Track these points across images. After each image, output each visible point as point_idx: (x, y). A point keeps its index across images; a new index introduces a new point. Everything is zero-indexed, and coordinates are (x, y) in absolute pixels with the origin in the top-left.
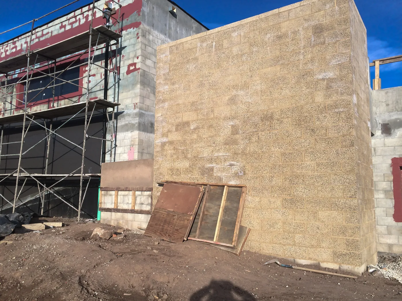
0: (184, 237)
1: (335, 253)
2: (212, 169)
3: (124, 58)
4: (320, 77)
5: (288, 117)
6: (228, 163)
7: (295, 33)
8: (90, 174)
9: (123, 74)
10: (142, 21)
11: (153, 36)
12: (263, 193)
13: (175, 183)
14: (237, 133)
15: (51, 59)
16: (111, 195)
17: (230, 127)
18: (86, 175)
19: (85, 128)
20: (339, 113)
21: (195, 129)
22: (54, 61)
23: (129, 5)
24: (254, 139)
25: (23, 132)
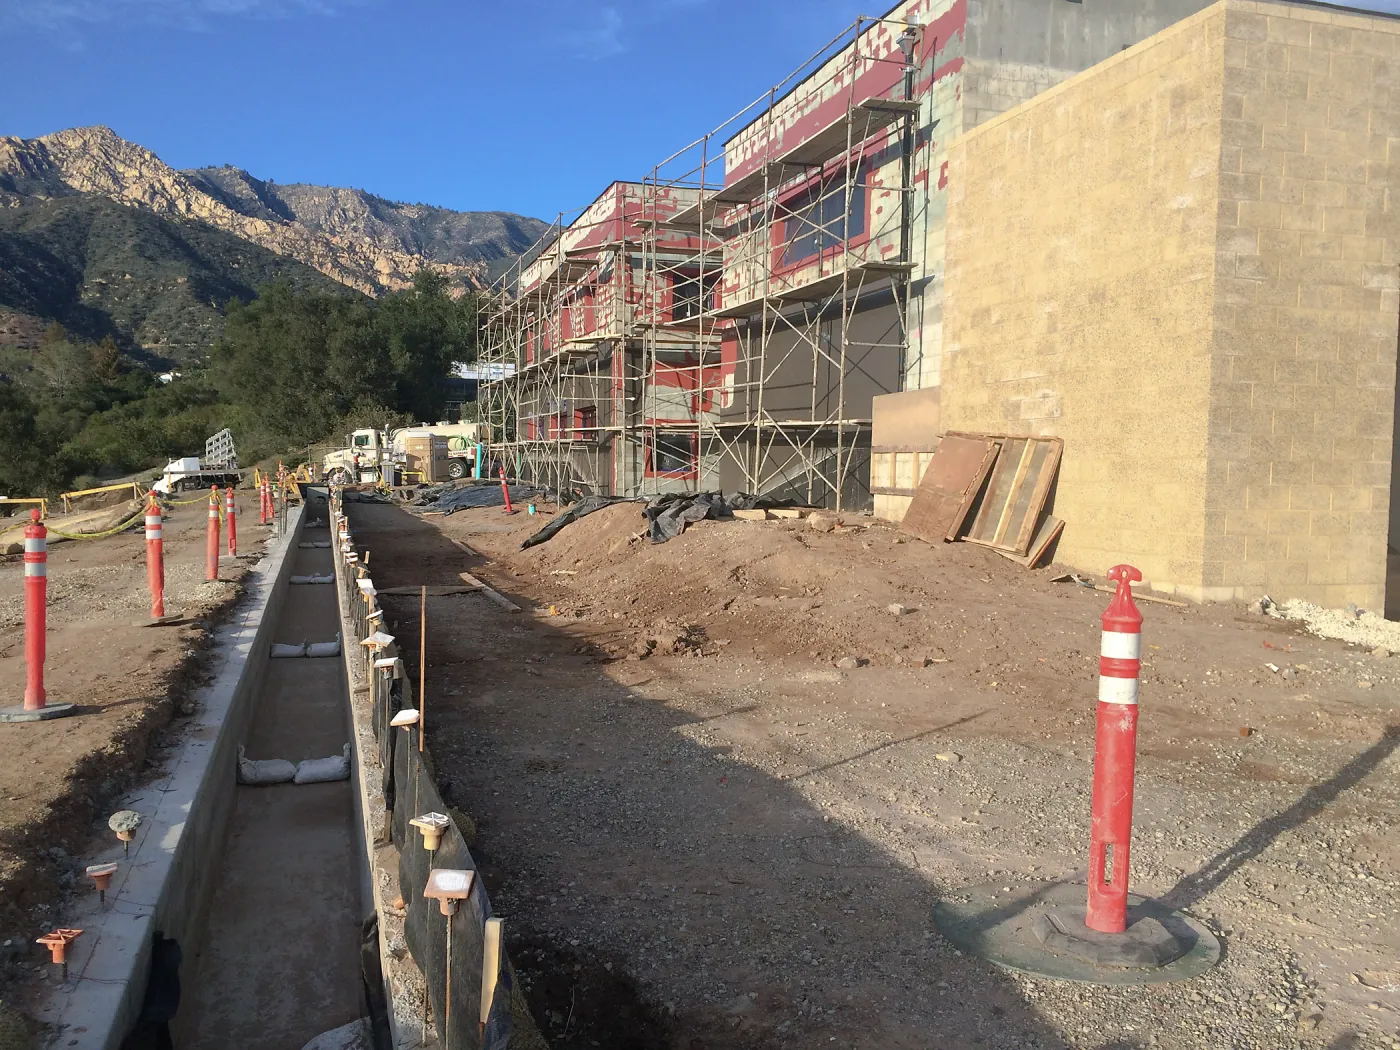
0: (946, 534)
1: (1171, 563)
2: (1017, 406)
3: (937, 148)
4: (1175, 205)
5: (1126, 294)
6: (1040, 393)
7: (1145, 106)
8: (855, 421)
9: (934, 186)
10: (966, 54)
11: (1000, 80)
12: (1084, 452)
13: (959, 434)
14: (1055, 330)
15: (814, 166)
16: (886, 462)
17: (1046, 316)
18: (852, 422)
19: (844, 327)
20: (1195, 283)
21: (998, 322)
22: (819, 169)
23: (946, 14)
24: (1078, 341)
25: (764, 335)
